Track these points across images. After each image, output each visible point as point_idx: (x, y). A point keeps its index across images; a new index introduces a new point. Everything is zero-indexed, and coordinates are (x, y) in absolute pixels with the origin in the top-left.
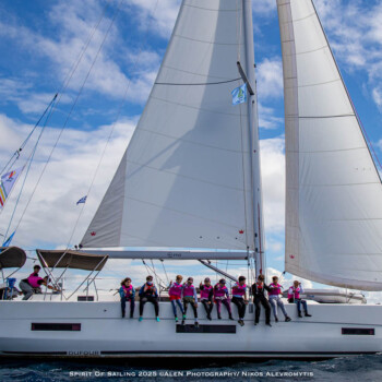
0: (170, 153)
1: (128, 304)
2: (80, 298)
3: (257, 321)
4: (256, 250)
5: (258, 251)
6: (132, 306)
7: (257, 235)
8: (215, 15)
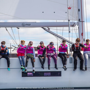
4: (79, 20)
7: (80, 10)
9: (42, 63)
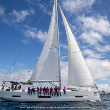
0: (42, 64)
1: (29, 92)
2: (23, 91)
3: (55, 95)
5: (60, 80)
6: (30, 93)
8: (53, 36)
9: (44, 93)
